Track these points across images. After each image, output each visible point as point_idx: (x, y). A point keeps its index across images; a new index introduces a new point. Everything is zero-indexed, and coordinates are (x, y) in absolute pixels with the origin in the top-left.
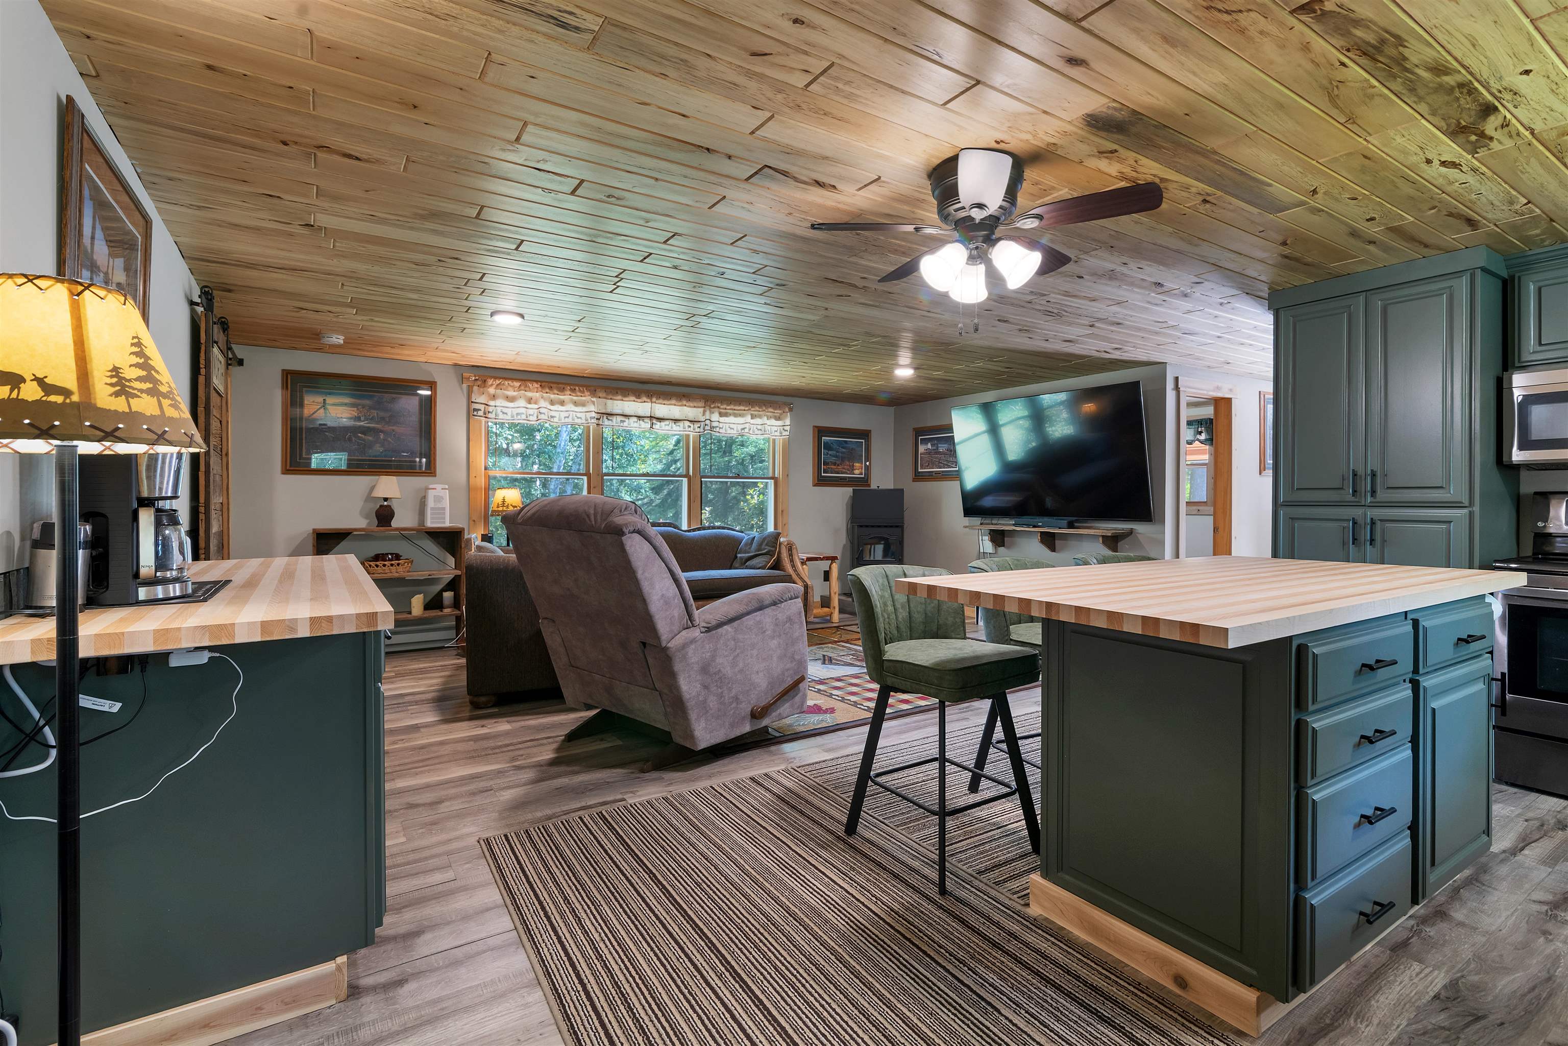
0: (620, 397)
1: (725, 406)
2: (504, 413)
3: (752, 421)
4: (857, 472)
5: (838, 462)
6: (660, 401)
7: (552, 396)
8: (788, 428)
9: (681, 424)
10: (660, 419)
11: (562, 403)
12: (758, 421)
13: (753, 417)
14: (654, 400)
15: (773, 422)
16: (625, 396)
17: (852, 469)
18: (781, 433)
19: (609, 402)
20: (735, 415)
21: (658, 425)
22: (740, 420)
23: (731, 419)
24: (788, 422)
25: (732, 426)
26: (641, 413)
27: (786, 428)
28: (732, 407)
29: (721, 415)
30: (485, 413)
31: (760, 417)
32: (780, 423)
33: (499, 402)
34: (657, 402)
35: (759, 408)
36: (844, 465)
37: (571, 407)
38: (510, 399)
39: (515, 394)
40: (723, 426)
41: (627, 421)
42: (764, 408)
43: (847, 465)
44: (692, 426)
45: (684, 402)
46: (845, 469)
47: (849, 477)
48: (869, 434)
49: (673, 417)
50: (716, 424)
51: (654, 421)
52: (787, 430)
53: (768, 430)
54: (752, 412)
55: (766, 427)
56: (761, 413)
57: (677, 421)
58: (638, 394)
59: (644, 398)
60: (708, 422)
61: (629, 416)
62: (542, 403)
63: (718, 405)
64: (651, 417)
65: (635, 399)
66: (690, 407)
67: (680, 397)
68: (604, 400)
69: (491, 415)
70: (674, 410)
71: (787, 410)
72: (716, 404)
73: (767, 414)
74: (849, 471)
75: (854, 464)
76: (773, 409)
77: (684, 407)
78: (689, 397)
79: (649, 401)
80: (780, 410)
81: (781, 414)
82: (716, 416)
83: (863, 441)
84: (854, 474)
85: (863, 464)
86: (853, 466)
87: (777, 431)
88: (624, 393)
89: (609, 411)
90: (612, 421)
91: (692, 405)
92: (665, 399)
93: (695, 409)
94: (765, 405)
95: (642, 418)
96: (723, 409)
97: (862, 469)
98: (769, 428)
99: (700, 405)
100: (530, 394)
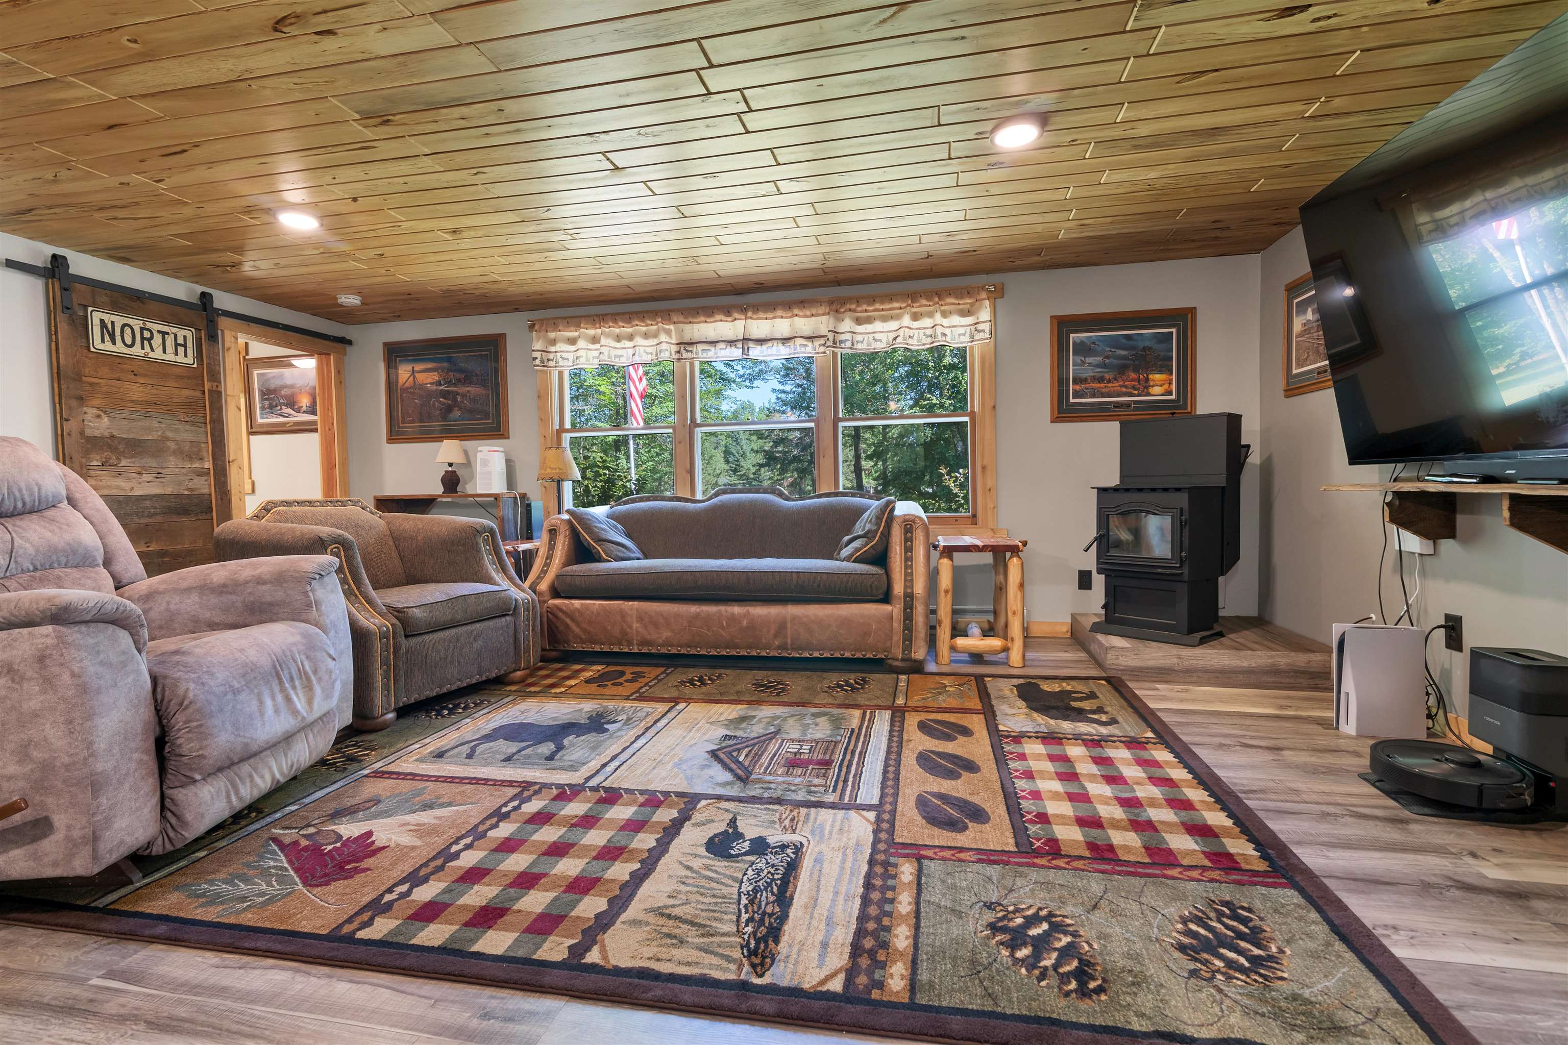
0: (702, 319)
1: (865, 307)
2: (563, 359)
3: (916, 324)
4: (1157, 390)
5: (1107, 376)
6: (761, 315)
7: (617, 331)
8: (986, 327)
9: (791, 343)
10: (761, 341)
11: (631, 338)
12: (927, 322)
13: (915, 317)
14: (750, 314)
15: (956, 320)
16: (710, 316)
17: (1145, 387)
18: (972, 337)
19: (687, 328)
20: (884, 319)
21: (756, 352)
22: (893, 325)
23: (878, 326)
24: (985, 314)
25: (877, 336)
26: (730, 336)
27: (980, 327)
28: (878, 306)
29: (859, 321)
30: (542, 361)
31: (931, 315)
32: (969, 320)
33: (560, 346)
34: (755, 316)
35: (928, 300)
36: (1124, 381)
37: (639, 341)
38: (572, 341)
39: (575, 334)
40: (859, 338)
41: (713, 349)
42: (937, 299)
43: (1133, 380)
44: (810, 344)
45: (796, 311)
46: (1126, 387)
47: (1135, 402)
48: (1190, 315)
49: (779, 336)
50: (848, 336)
51: (751, 345)
52: (983, 331)
53: (945, 335)
54: (914, 310)
55: (939, 330)
56: (931, 309)
57: (785, 340)
58: (727, 311)
59: (736, 315)
60: (830, 335)
61: (714, 343)
62: (604, 341)
63: (853, 306)
64: (745, 340)
65: (723, 318)
66: (806, 316)
67: (788, 306)
68: (681, 326)
69: (551, 364)
70: (781, 325)
71: (984, 295)
72: (848, 306)
73: (943, 308)
74: (1138, 389)
75: (1151, 376)
76: (957, 298)
77: (796, 319)
78: (802, 303)
79: (743, 317)
80: (970, 297)
81: (972, 305)
82: (847, 325)
83: (1174, 330)
84: (1149, 394)
85: (1171, 374)
86: (1147, 380)
87: (964, 335)
88: (709, 312)
89: (687, 339)
90: (691, 351)
91: (808, 313)
92: (765, 311)
93: (813, 319)
94: (940, 294)
95: (731, 343)
96: (862, 312)
97: (1170, 383)
98: (947, 331)
99: (820, 311)
100: (591, 332)
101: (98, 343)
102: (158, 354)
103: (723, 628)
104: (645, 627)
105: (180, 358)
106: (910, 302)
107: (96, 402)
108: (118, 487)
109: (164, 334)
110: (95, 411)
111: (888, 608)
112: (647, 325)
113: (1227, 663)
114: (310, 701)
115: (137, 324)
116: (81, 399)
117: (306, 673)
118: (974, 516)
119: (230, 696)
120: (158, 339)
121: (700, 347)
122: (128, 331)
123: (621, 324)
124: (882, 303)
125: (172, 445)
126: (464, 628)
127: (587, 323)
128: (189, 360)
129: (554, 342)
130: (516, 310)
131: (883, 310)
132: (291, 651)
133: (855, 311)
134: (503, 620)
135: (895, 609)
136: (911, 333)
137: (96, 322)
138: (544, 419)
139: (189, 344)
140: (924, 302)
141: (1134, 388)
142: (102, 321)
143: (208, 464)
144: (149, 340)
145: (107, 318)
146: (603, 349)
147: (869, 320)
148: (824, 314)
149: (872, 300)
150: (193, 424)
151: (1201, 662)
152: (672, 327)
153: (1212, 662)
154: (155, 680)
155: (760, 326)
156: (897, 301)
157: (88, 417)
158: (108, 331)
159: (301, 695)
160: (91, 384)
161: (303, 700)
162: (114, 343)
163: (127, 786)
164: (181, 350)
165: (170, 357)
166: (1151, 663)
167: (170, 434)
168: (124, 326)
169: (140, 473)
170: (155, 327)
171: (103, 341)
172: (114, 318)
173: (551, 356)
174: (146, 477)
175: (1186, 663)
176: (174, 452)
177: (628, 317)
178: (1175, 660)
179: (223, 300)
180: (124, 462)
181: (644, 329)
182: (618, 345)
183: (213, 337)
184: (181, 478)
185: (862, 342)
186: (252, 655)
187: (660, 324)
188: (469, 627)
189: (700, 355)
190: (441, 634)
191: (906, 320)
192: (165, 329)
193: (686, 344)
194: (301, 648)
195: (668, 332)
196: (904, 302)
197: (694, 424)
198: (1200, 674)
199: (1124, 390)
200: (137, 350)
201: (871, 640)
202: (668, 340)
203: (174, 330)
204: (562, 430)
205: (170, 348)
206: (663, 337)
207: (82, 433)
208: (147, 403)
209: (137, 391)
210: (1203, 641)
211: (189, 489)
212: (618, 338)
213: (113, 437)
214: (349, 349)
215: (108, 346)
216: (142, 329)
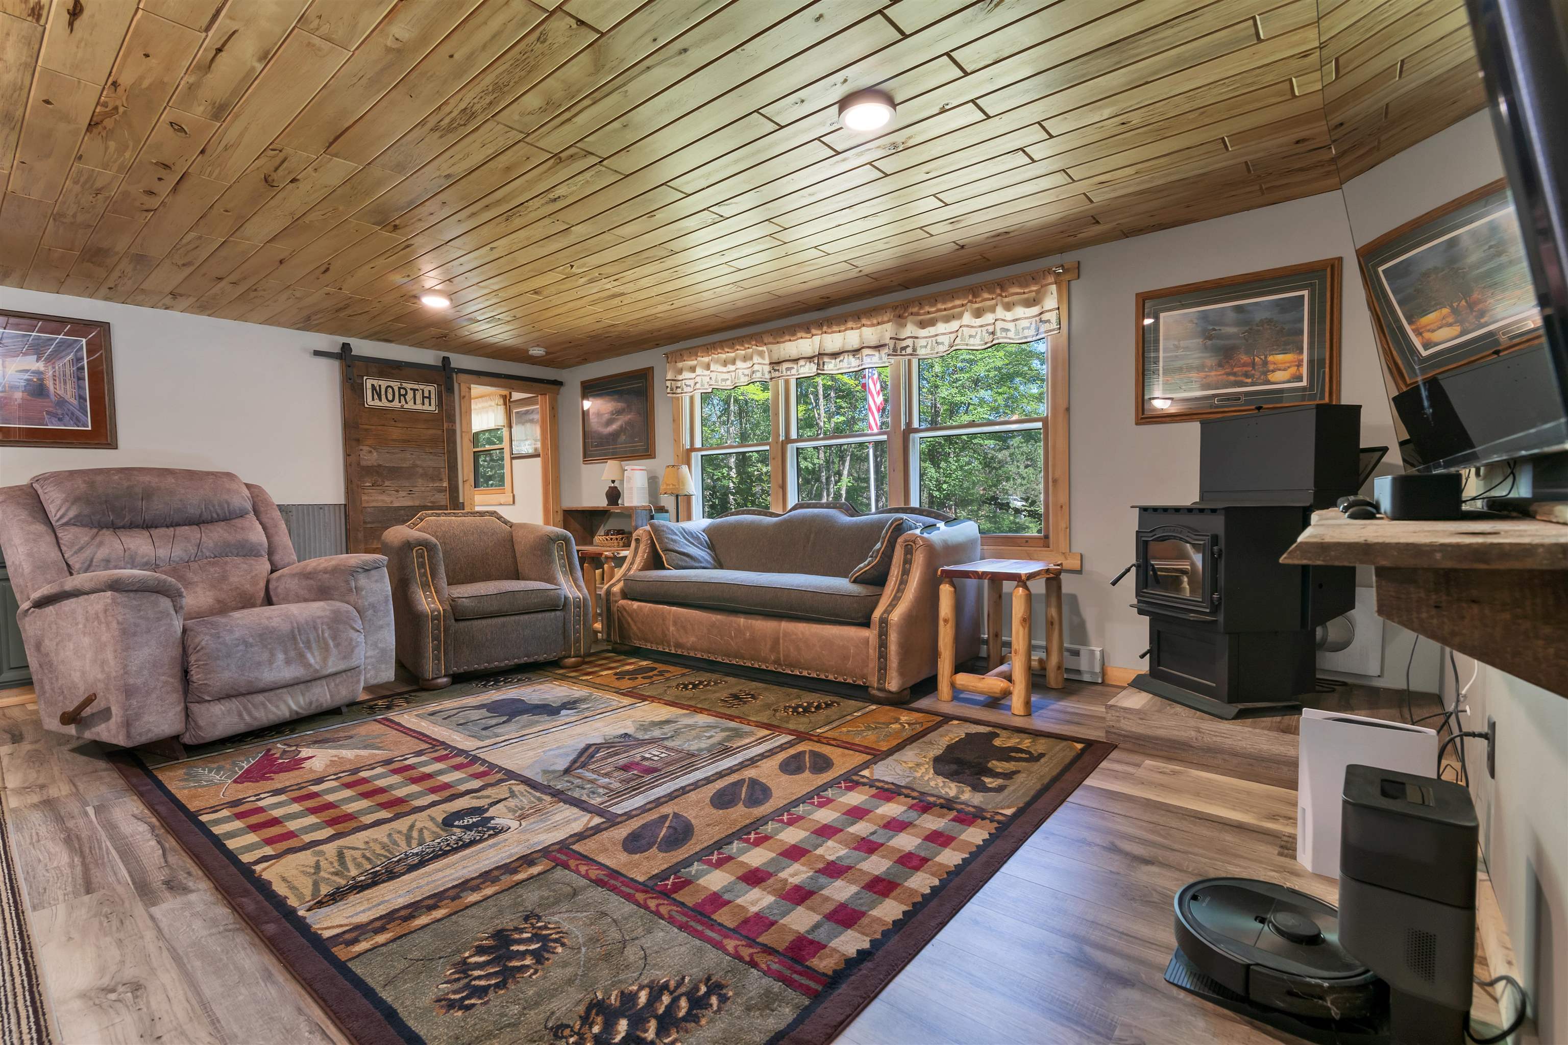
0: (787, 338)
1: (927, 309)
2: (687, 386)
3: (979, 322)
4: (1279, 375)
5: (1209, 362)
6: (835, 328)
7: (724, 356)
8: (1052, 316)
9: (859, 355)
10: (835, 355)
11: (733, 362)
12: (989, 318)
13: (978, 314)
14: (825, 328)
15: (1020, 312)
16: (793, 335)
17: (1263, 372)
18: (1040, 329)
19: (774, 347)
20: (947, 320)
21: (831, 366)
22: (954, 325)
23: (941, 327)
24: (1051, 301)
25: (940, 339)
26: (809, 352)
27: (1045, 317)
28: (939, 306)
29: (923, 325)
30: (672, 389)
31: (992, 309)
32: (1035, 310)
33: (685, 375)
34: (830, 331)
35: (990, 293)
36: (1232, 367)
37: (740, 364)
38: (693, 369)
39: (695, 362)
40: (922, 342)
41: (795, 366)
42: (998, 291)
43: (1244, 365)
44: (877, 354)
45: (864, 321)
46: (1235, 374)
47: (1247, 394)
48: (1329, 270)
49: (850, 348)
50: (909, 342)
51: (826, 359)
52: (1048, 321)
53: (1007, 330)
54: (977, 306)
55: (999, 325)
56: (993, 302)
57: (856, 352)
58: (807, 328)
59: (814, 331)
60: (891, 343)
61: (796, 360)
62: (712, 367)
63: (915, 310)
64: (820, 355)
65: (804, 335)
66: (873, 325)
67: (857, 316)
68: (770, 346)
69: (679, 391)
70: (851, 337)
71: (1051, 279)
72: (910, 310)
73: (1006, 300)
74: (1252, 376)
75: (1270, 358)
76: (1021, 286)
77: (864, 329)
78: (870, 312)
79: (820, 332)
80: (1036, 284)
81: (1038, 292)
82: (910, 329)
83: (1305, 293)
84: (1268, 382)
85: (1301, 352)
86: (1265, 363)
87: (1029, 328)
88: (791, 331)
89: (775, 360)
90: (778, 370)
91: (875, 322)
92: (838, 324)
93: (879, 327)
94: (1001, 285)
95: (810, 359)
96: (924, 314)
97: (1299, 365)
98: (1011, 326)
99: (886, 319)
100: (706, 359)
101: (370, 401)
102: (410, 406)
103: (732, 638)
104: (678, 630)
105: (426, 407)
106: (970, 297)
107: (369, 442)
108: (383, 501)
109: (414, 390)
110: (368, 448)
111: (864, 633)
112: (745, 349)
113: (1265, 747)
114: (325, 660)
115: (395, 385)
116: (358, 440)
117: (324, 639)
118: (1047, 537)
119: (241, 647)
120: (410, 394)
121: (785, 365)
122: (390, 390)
123: (727, 350)
124: (944, 302)
125: (420, 471)
126: (512, 618)
127: (703, 352)
128: (433, 408)
129: (680, 371)
130: (658, 345)
131: (945, 310)
132: (314, 622)
133: (918, 314)
134: (553, 613)
135: (870, 634)
136: (973, 332)
137: (369, 386)
138: (677, 440)
139: (433, 396)
140: (986, 295)
141: (1247, 375)
142: (373, 385)
143: (445, 484)
144: (404, 396)
145: (375, 383)
146: (713, 375)
147: (932, 323)
148: (888, 321)
149: (933, 299)
150: (435, 454)
151: (1228, 741)
152: (764, 348)
153: (1243, 744)
154: (184, 631)
155: (833, 340)
156: (958, 298)
157: (361, 453)
158: (375, 391)
159: (316, 653)
160: (366, 430)
161: (318, 658)
162: (380, 400)
163: (154, 696)
164: (426, 401)
165: (419, 407)
166: (1161, 733)
167: (418, 463)
168: (387, 387)
169: (397, 491)
170: (408, 386)
171: (373, 399)
172: (381, 383)
173: (679, 384)
174: (402, 494)
175: (1207, 739)
176: (421, 475)
177: (731, 343)
178: (1193, 734)
179: (459, 361)
180: (387, 483)
181: (743, 352)
182: (725, 369)
183: (450, 390)
184: (426, 494)
185: (926, 347)
186: (276, 622)
187: (754, 347)
188: (517, 618)
189: (784, 373)
190: (489, 621)
191: (967, 318)
192: (416, 387)
193: (775, 364)
194: (326, 620)
195: (761, 354)
196: (965, 297)
197: (788, 440)
198: (1226, 757)
199: (1232, 378)
200: (396, 404)
201: (850, 664)
202: (760, 361)
203: (422, 387)
204: (693, 449)
205: (419, 401)
206: (756, 359)
207: (359, 464)
208: (404, 441)
209: (396, 433)
210: (1241, 715)
211: (432, 502)
212: (725, 363)
213: (380, 466)
214: (563, 390)
215: (377, 403)
216: (399, 389)
